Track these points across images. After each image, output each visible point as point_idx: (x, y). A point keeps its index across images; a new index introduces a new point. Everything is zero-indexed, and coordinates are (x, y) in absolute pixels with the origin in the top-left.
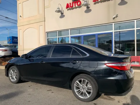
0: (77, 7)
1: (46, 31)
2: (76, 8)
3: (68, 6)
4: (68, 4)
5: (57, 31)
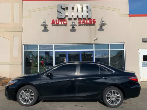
0: (63, 25)
1: (23, 43)
2: (61, 25)
3: (53, 22)
4: (53, 20)
5: (39, 45)
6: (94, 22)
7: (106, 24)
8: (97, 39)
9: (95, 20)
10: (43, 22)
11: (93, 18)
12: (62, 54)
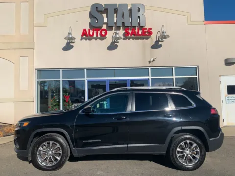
0: (99, 38)
1: (35, 68)
2: (97, 38)
3: (84, 33)
5: (61, 70)
6: (150, 33)
7: (169, 36)
8: (153, 60)
9: (151, 29)
10: (69, 34)
11: (147, 27)
12: (96, 84)
